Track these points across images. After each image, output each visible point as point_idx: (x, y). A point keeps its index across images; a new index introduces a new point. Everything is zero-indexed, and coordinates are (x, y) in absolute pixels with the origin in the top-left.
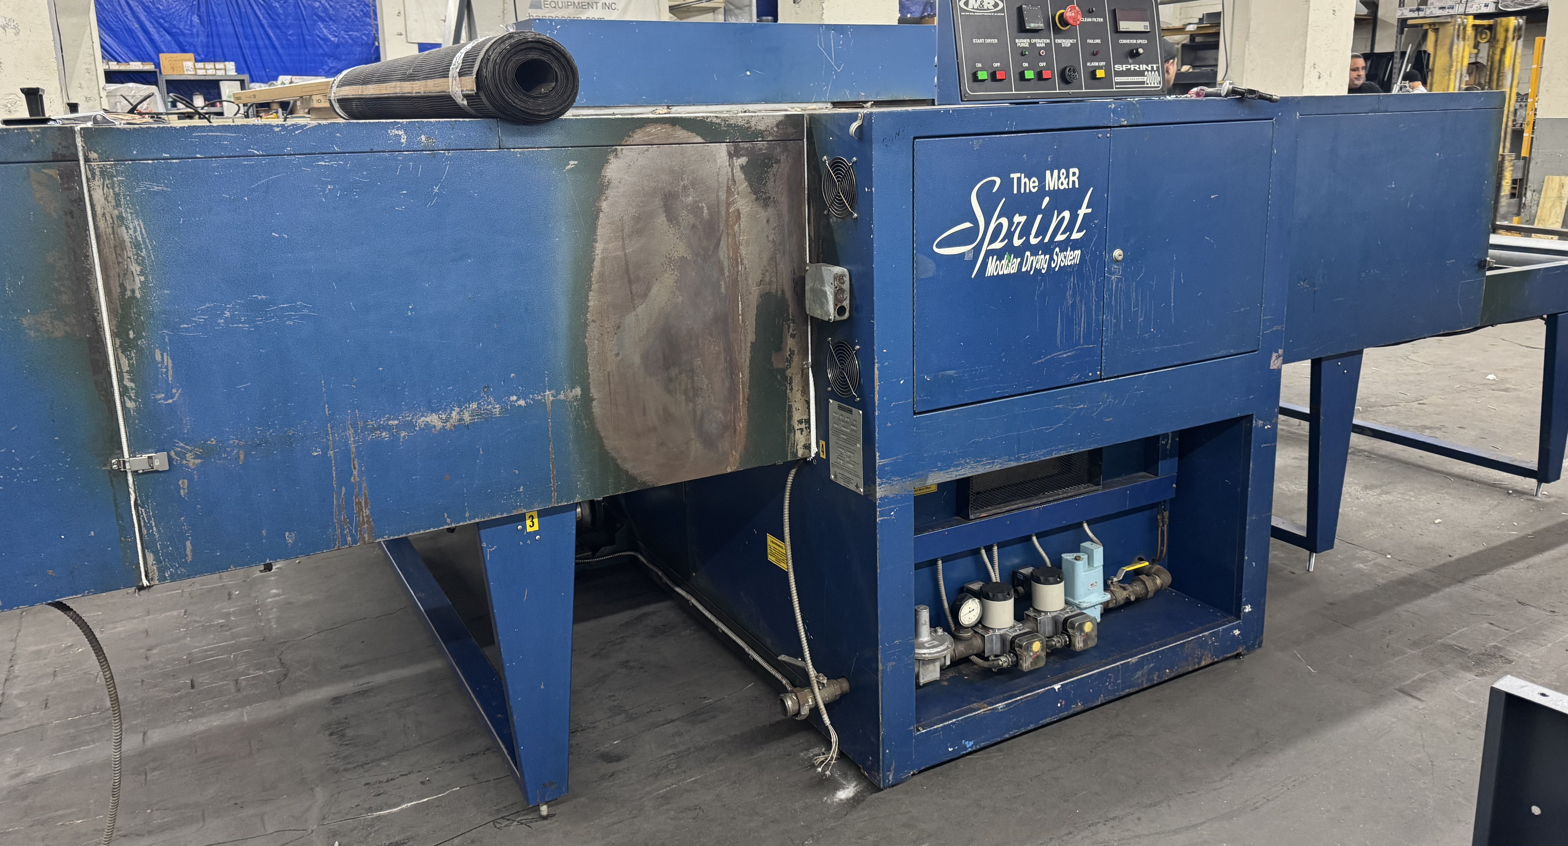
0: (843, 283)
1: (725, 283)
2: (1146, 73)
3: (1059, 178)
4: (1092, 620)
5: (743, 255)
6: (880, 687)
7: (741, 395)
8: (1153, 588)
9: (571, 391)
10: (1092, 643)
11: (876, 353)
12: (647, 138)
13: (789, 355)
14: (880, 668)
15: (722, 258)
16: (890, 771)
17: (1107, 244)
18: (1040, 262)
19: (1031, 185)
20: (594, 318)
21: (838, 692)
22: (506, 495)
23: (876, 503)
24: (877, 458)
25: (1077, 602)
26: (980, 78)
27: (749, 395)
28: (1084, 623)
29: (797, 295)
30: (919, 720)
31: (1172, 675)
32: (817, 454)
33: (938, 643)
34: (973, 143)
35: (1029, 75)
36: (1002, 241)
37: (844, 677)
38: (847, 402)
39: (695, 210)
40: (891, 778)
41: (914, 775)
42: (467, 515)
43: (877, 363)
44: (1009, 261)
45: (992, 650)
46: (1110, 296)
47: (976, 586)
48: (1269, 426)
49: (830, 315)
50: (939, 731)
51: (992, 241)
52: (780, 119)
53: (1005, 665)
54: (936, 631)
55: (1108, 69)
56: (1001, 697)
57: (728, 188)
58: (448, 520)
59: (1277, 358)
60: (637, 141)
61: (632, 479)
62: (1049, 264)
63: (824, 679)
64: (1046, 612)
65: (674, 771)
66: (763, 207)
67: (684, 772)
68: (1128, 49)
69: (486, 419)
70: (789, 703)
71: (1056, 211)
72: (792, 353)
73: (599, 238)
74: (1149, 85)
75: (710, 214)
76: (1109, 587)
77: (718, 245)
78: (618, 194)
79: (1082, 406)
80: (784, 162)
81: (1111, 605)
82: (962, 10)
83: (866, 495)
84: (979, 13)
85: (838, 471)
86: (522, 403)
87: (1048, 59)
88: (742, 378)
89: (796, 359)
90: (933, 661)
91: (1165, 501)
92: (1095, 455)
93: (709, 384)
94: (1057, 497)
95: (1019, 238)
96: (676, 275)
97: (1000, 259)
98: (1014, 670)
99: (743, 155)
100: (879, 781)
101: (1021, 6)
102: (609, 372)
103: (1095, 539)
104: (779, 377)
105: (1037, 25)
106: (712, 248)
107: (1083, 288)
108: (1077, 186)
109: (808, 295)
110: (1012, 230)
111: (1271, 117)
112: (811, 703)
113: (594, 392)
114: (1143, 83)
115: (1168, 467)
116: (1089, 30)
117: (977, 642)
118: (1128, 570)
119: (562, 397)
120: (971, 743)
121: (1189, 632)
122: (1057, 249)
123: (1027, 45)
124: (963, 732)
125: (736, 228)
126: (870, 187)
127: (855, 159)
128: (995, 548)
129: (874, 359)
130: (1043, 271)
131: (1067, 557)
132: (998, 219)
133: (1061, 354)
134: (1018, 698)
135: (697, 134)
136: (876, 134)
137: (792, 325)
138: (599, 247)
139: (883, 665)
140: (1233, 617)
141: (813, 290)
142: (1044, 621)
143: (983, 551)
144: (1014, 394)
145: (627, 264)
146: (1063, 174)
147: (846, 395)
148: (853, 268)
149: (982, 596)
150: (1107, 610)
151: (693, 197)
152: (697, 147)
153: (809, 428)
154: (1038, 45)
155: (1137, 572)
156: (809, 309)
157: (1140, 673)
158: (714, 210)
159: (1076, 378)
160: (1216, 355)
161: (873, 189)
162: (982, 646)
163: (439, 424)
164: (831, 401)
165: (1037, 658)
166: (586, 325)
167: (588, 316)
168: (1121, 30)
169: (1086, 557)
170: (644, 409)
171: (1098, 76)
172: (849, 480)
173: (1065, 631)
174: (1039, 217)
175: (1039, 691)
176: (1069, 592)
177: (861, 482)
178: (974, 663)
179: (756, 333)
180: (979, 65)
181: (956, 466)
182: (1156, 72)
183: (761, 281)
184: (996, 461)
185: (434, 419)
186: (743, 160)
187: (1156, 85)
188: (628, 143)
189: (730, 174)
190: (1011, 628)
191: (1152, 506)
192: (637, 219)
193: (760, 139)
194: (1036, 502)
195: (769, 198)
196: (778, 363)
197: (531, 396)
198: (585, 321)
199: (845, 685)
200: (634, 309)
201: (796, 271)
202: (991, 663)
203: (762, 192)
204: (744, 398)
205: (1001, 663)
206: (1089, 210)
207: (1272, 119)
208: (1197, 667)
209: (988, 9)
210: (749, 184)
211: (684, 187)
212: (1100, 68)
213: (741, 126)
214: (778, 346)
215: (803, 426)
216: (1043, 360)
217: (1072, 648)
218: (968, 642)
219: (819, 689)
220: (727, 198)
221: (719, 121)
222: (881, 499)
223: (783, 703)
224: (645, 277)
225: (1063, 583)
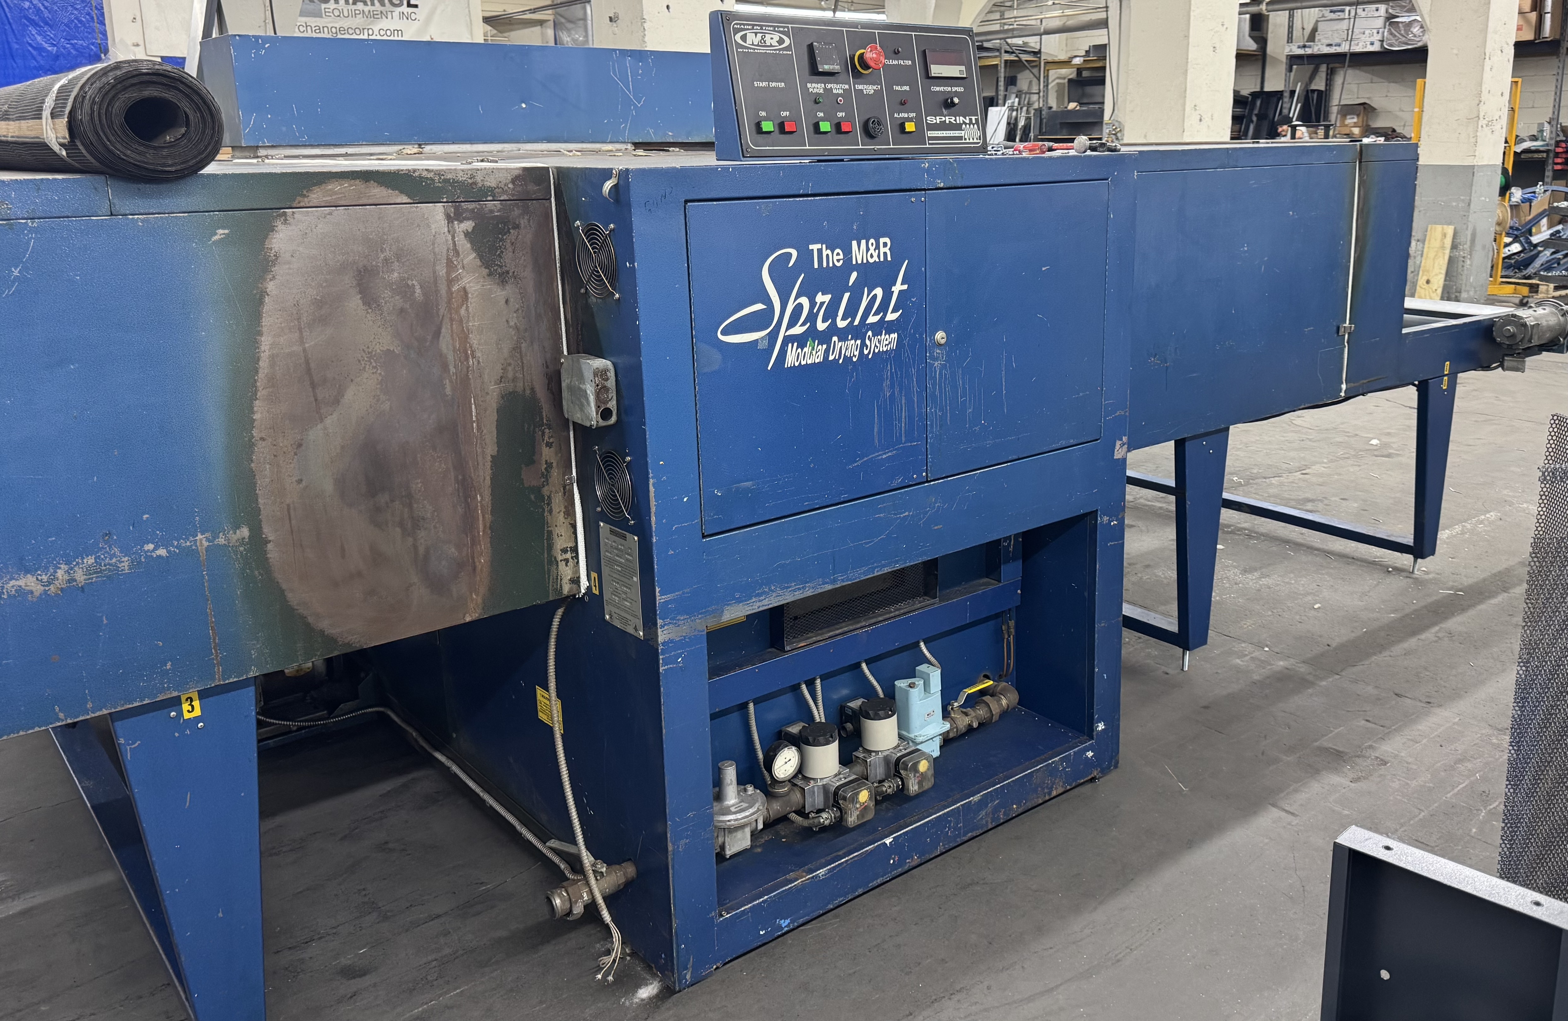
0: (607, 379)
1: (451, 381)
2: (964, 126)
3: (868, 249)
4: (927, 757)
5: (474, 345)
6: (671, 871)
7: (481, 522)
8: (998, 711)
9: (235, 533)
10: (927, 785)
11: (650, 466)
12: (329, 198)
13: (546, 469)
14: (670, 848)
15: (444, 350)
16: (686, 968)
17: (928, 326)
18: (850, 348)
19: (836, 258)
20: (263, 435)
21: (622, 880)
22: (146, 676)
23: (657, 649)
24: (657, 594)
25: (912, 736)
26: (764, 130)
27: (492, 522)
28: (918, 762)
29: (553, 394)
30: (722, 903)
31: (1020, 810)
32: (589, 588)
33: (747, 805)
34: (760, 208)
35: (825, 126)
36: (803, 324)
37: (630, 860)
38: (620, 525)
39: (403, 289)
40: (688, 977)
41: (717, 968)
42: (90, 705)
43: (652, 478)
44: (813, 349)
45: (813, 806)
46: (934, 385)
47: (795, 729)
48: (1115, 522)
49: (592, 420)
50: (748, 912)
51: (791, 325)
52: (517, 172)
53: (827, 822)
54: (745, 790)
55: (919, 122)
56: (823, 861)
57: (449, 262)
58: (61, 715)
59: (1121, 447)
60: (315, 202)
61: (330, 641)
62: (861, 352)
63: (602, 867)
64: (877, 752)
65: (435, 983)
66: (498, 284)
67: (448, 982)
68: (942, 98)
69: (109, 577)
70: (558, 902)
71: (866, 289)
72: (549, 465)
73: (264, 329)
74: (968, 141)
75: (425, 294)
76: (949, 713)
77: (437, 334)
78: (291, 271)
79: (907, 514)
80: (525, 227)
81: (951, 735)
82: (739, 46)
83: (646, 640)
84: (762, 50)
85: (614, 610)
86: (162, 552)
87: (847, 107)
88: (481, 502)
89: (555, 473)
90: (742, 827)
91: (1010, 610)
92: (931, 565)
93: (434, 511)
94: (887, 616)
95: (824, 321)
96: (380, 374)
97: (802, 346)
98: (838, 827)
99: (468, 219)
100: (674, 983)
101: (812, 43)
102: (288, 505)
103: (933, 659)
104: (532, 497)
105: (831, 67)
106: (429, 338)
107: (901, 377)
108: (889, 259)
109: (565, 394)
110: (815, 311)
111: (1106, 177)
112: (586, 898)
113: (268, 532)
114: (960, 138)
115: (1011, 572)
116: (896, 75)
117: (797, 796)
118: (970, 692)
119: (221, 541)
120: (788, 921)
121: (1038, 759)
122: (870, 333)
123: (822, 91)
124: (776, 909)
125: (463, 311)
126: (632, 262)
127: (612, 226)
128: (818, 681)
129: (648, 473)
130: (855, 359)
131: (901, 684)
132: (795, 300)
133: (880, 455)
134: (843, 860)
135: (402, 192)
136: (636, 195)
137: (547, 431)
138: (266, 342)
139: (673, 844)
140: (1085, 737)
141: (570, 388)
142: (875, 762)
143: (804, 687)
144: (825, 504)
145: (307, 362)
146: (872, 244)
147: (617, 518)
148: (618, 360)
149: (799, 742)
150: (947, 741)
151: (399, 273)
152: (401, 208)
153: (577, 557)
154: (834, 91)
155: (983, 692)
156: (567, 411)
157: (984, 813)
158: (431, 289)
159: (898, 481)
160: (1054, 446)
161: (636, 264)
162: (801, 801)
163: (38, 589)
164: (602, 524)
165: (866, 808)
166: (251, 445)
167: (255, 432)
168: (933, 75)
169: (922, 682)
170: (343, 549)
171: (907, 130)
172: (626, 622)
173: (897, 774)
174: (847, 295)
175: (867, 848)
176: (903, 725)
177: (641, 623)
178: (793, 822)
179: (499, 444)
180: (763, 114)
181: (759, 595)
182: (976, 126)
183: (501, 377)
184: (807, 585)
185: (29, 582)
186: (468, 225)
187: (975, 141)
188: (302, 204)
189: (450, 242)
190: (836, 775)
191: (997, 616)
192: (319, 303)
193: (490, 198)
194: (863, 624)
195: (508, 272)
196: (529, 479)
197: (176, 543)
198: (250, 440)
199: (630, 870)
200: (322, 420)
201: (548, 364)
202: (811, 821)
203: (497, 265)
204: (485, 527)
205: (822, 820)
206: (905, 287)
207: (1107, 179)
208: (1047, 798)
209: (771, 46)
210: (478, 255)
211: (386, 260)
212: (910, 120)
213: (463, 182)
214: (531, 458)
215: (569, 555)
216: (859, 463)
217: (905, 792)
218: (784, 799)
219: (597, 880)
220: (448, 273)
221: (431, 175)
222: (663, 644)
223: (549, 901)
224: (334, 378)
225: (896, 716)
